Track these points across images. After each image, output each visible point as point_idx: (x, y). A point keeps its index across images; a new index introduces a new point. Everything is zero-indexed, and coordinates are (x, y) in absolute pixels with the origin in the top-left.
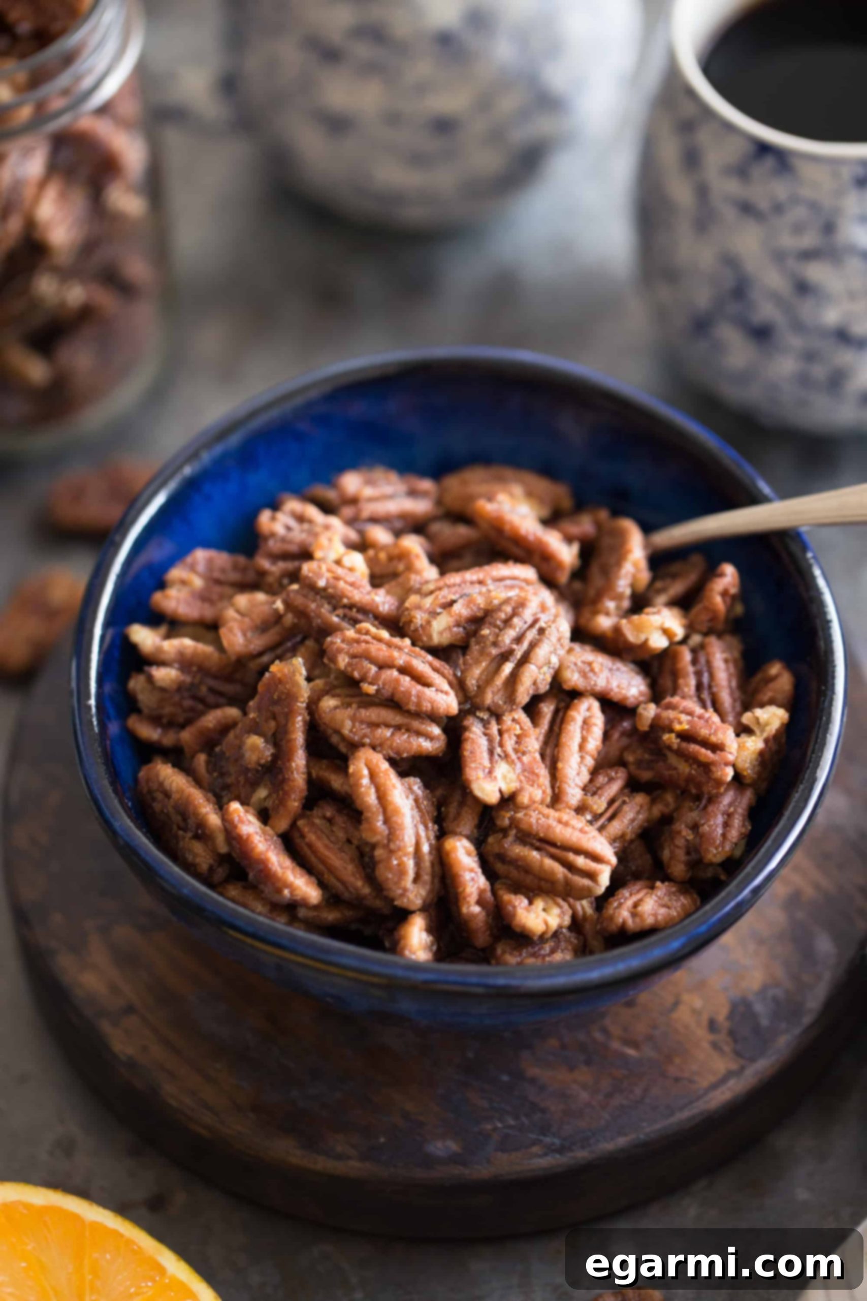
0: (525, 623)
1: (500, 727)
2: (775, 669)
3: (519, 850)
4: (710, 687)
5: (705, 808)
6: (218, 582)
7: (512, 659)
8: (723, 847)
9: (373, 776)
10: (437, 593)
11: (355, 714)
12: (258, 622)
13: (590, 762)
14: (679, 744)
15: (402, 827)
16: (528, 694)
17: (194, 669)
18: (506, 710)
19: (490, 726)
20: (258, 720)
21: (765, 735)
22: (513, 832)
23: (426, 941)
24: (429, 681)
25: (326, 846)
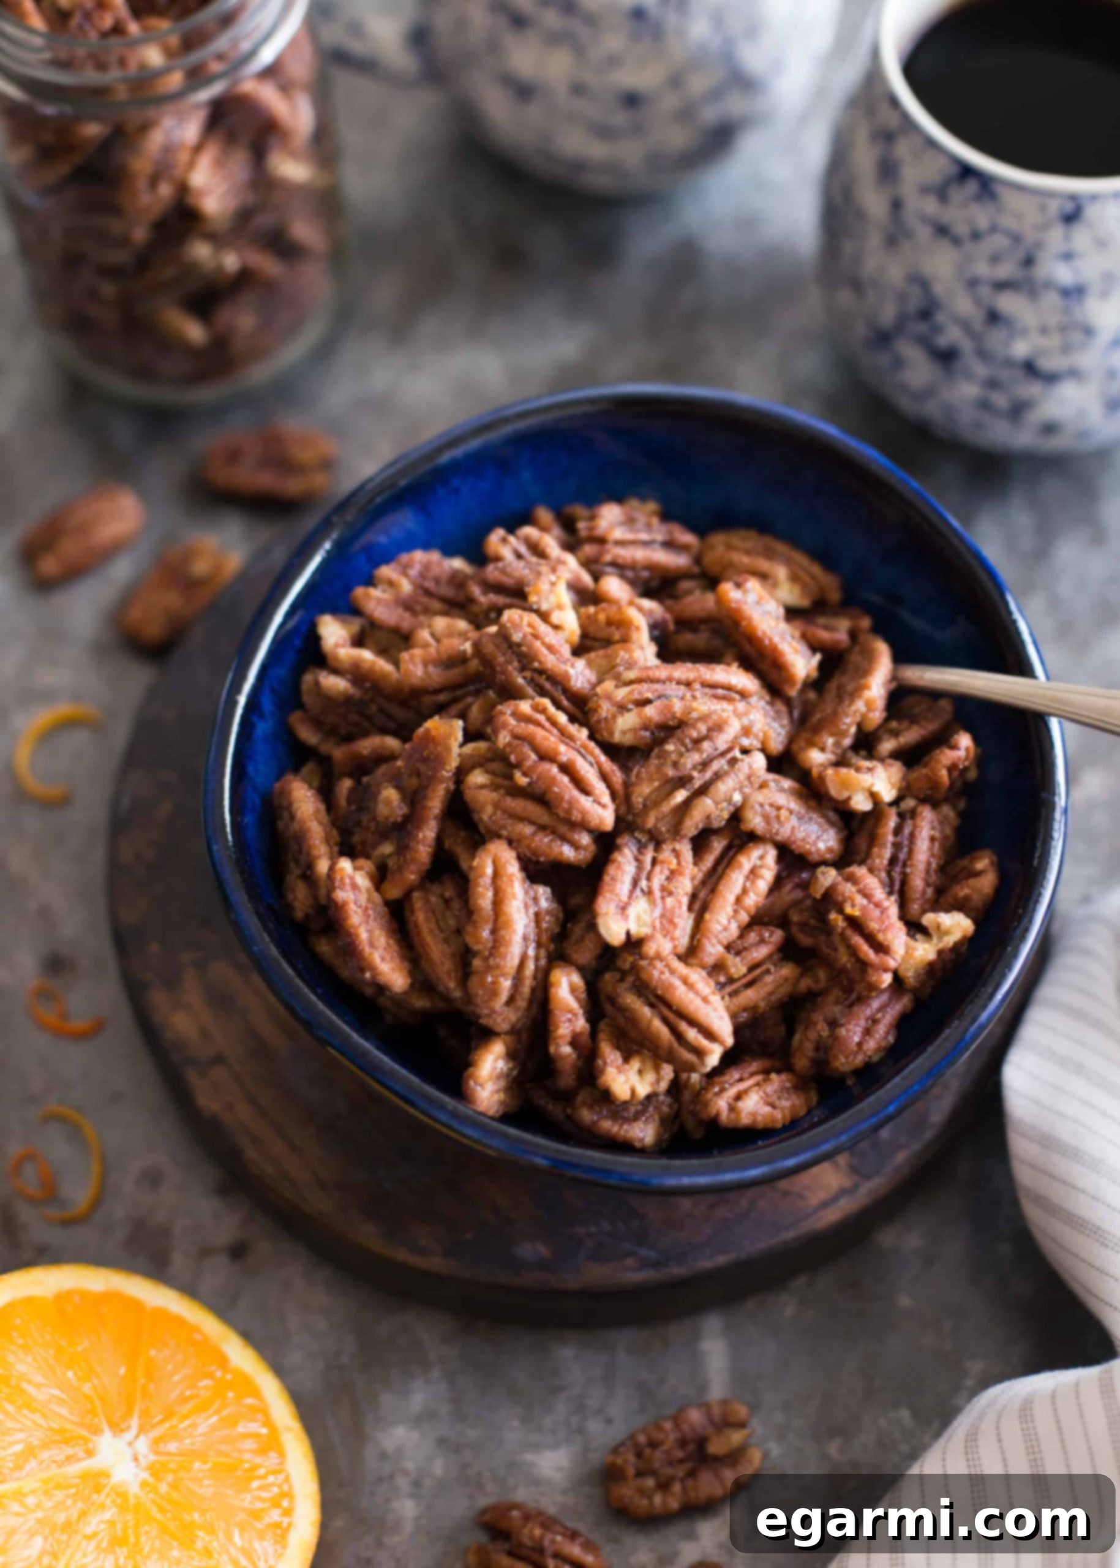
0: (716, 749)
1: (656, 855)
2: (983, 863)
3: (631, 1000)
4: (905, 865)
5: (851, 1006)
6: (428, 593)
7: (688, 786)
8: (855, 1058)
9: (496, 875)
10: (635, 686)
11: (499, 801)
12: (444, 656)
13: (744, 917)
14: (844, 929)
15: (508, 943)
16: (697, 827)
17: (368, 685)
18: (668, 839)
19: (645, 851)
20: (403, 770)
21: (941, 945)
22: (630, 979)
23: (502, 1069)
24: (589, 788)
25: (431, 931)
